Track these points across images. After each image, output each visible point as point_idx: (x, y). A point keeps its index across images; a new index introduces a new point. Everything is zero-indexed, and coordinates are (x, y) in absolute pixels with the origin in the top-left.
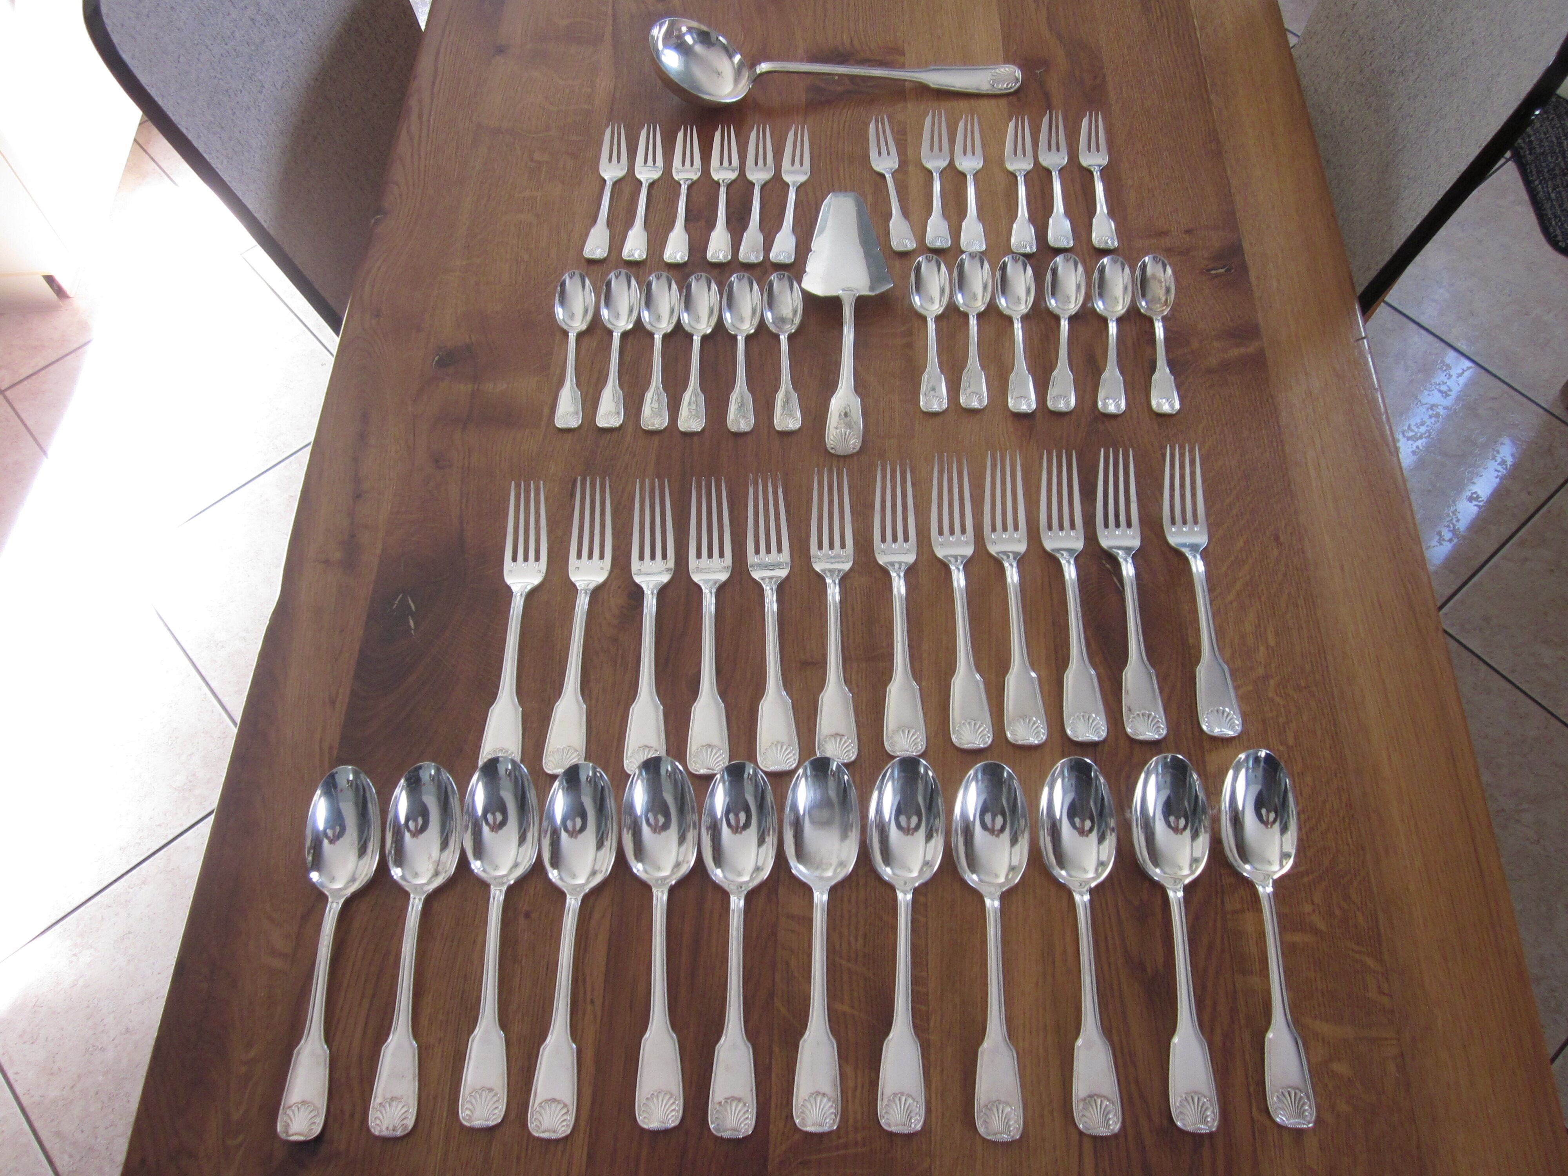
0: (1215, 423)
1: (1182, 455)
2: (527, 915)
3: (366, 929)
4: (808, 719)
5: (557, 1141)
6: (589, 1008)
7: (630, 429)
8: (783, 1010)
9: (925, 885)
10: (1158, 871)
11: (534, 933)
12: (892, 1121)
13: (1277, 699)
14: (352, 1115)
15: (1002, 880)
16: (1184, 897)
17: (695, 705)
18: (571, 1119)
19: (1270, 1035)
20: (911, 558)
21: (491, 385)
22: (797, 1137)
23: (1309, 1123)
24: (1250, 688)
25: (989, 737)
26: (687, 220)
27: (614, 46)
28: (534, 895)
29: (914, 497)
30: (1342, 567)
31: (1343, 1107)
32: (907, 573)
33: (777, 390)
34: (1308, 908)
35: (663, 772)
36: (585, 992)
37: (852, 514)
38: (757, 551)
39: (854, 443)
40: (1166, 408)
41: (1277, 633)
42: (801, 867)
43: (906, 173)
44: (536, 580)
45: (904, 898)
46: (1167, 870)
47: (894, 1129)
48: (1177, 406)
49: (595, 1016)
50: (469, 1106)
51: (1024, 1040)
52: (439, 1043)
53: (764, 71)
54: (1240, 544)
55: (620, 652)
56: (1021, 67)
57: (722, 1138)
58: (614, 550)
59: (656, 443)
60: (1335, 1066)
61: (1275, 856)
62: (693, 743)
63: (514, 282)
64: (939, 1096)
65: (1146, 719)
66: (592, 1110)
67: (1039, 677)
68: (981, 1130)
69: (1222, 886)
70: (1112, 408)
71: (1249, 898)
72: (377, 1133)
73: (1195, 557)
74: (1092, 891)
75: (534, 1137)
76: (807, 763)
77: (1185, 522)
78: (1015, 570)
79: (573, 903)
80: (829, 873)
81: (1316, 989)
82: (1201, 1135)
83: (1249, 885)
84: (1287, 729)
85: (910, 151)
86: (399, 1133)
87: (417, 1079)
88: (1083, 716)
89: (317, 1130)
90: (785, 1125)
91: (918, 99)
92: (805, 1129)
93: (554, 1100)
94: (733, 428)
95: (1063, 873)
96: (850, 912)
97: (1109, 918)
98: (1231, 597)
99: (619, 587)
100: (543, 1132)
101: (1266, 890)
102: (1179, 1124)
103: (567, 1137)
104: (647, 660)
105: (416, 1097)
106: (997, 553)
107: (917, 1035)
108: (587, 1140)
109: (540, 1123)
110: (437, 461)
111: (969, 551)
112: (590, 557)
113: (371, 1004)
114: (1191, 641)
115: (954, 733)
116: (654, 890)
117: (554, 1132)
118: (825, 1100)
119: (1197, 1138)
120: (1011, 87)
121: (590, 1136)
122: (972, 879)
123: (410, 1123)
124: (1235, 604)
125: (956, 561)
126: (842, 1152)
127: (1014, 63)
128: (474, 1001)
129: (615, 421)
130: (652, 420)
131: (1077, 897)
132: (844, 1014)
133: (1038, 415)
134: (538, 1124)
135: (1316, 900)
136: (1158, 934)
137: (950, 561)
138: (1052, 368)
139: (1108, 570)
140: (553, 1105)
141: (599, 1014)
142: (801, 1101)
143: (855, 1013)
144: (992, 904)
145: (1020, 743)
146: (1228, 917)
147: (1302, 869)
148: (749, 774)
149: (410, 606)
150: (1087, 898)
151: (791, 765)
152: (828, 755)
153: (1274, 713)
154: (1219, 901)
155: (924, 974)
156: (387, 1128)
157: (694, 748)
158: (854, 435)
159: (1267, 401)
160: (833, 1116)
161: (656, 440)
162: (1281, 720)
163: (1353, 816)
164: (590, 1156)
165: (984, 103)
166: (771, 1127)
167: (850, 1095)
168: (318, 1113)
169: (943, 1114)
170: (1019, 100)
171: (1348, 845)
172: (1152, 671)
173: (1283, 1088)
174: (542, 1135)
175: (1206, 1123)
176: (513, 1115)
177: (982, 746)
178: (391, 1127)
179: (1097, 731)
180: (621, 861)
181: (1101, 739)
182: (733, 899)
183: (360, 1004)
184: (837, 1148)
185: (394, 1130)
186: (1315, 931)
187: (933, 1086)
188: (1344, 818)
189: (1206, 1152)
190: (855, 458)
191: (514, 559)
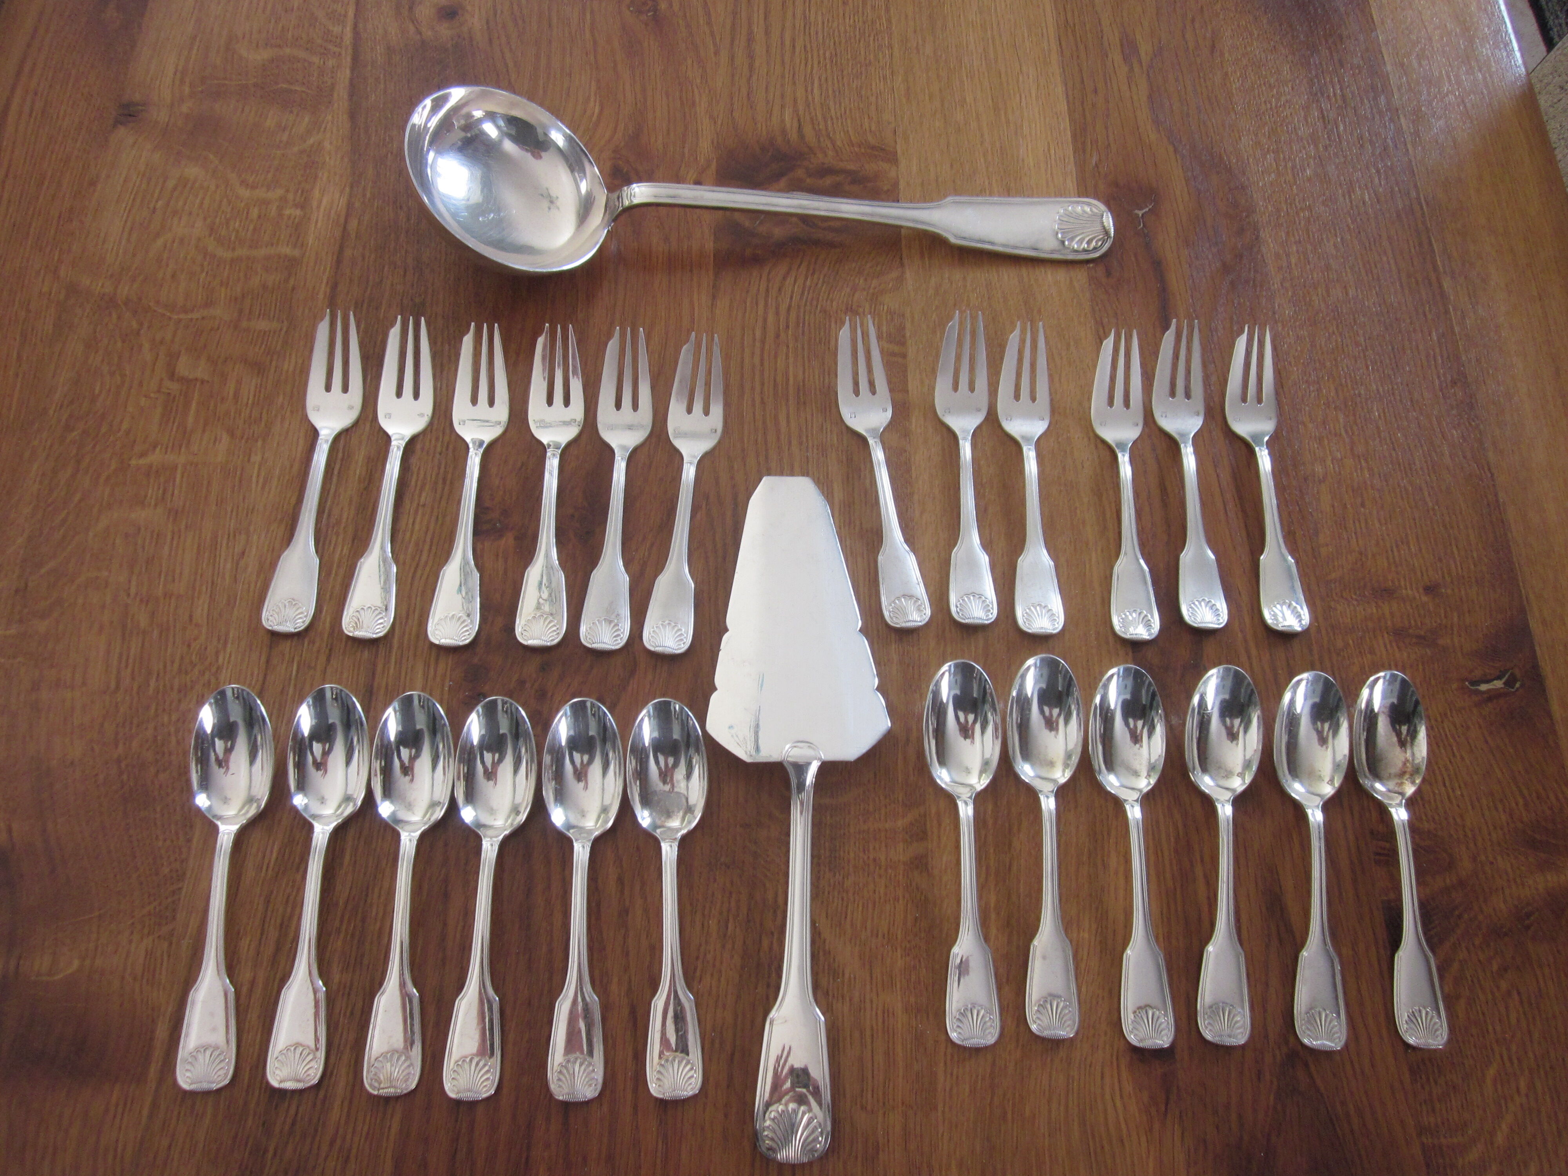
0: (1516, 1063)
7: (341, 1088)
21: (47, 958)
26: (476, 532)
27: (353, 116)
39: (812, 1140)
40: (1425, 1035)
43: (906, 434)
48: (1444, 1027)
53: (636, 201)
56: (1110, 202)
59: (393, 1129)
63: (113, 685)
85: (913, 385)
91: (922, 256)
94: (560, 1093)
120: (1095, 249)
127: (1096, 197)
129: (307, 1072)
130: (387, 1068)
133: (1181, 1054)
161: (393, 1123)
165: (1049, 277)
170: (1108, 274)
190: (816, 1175)
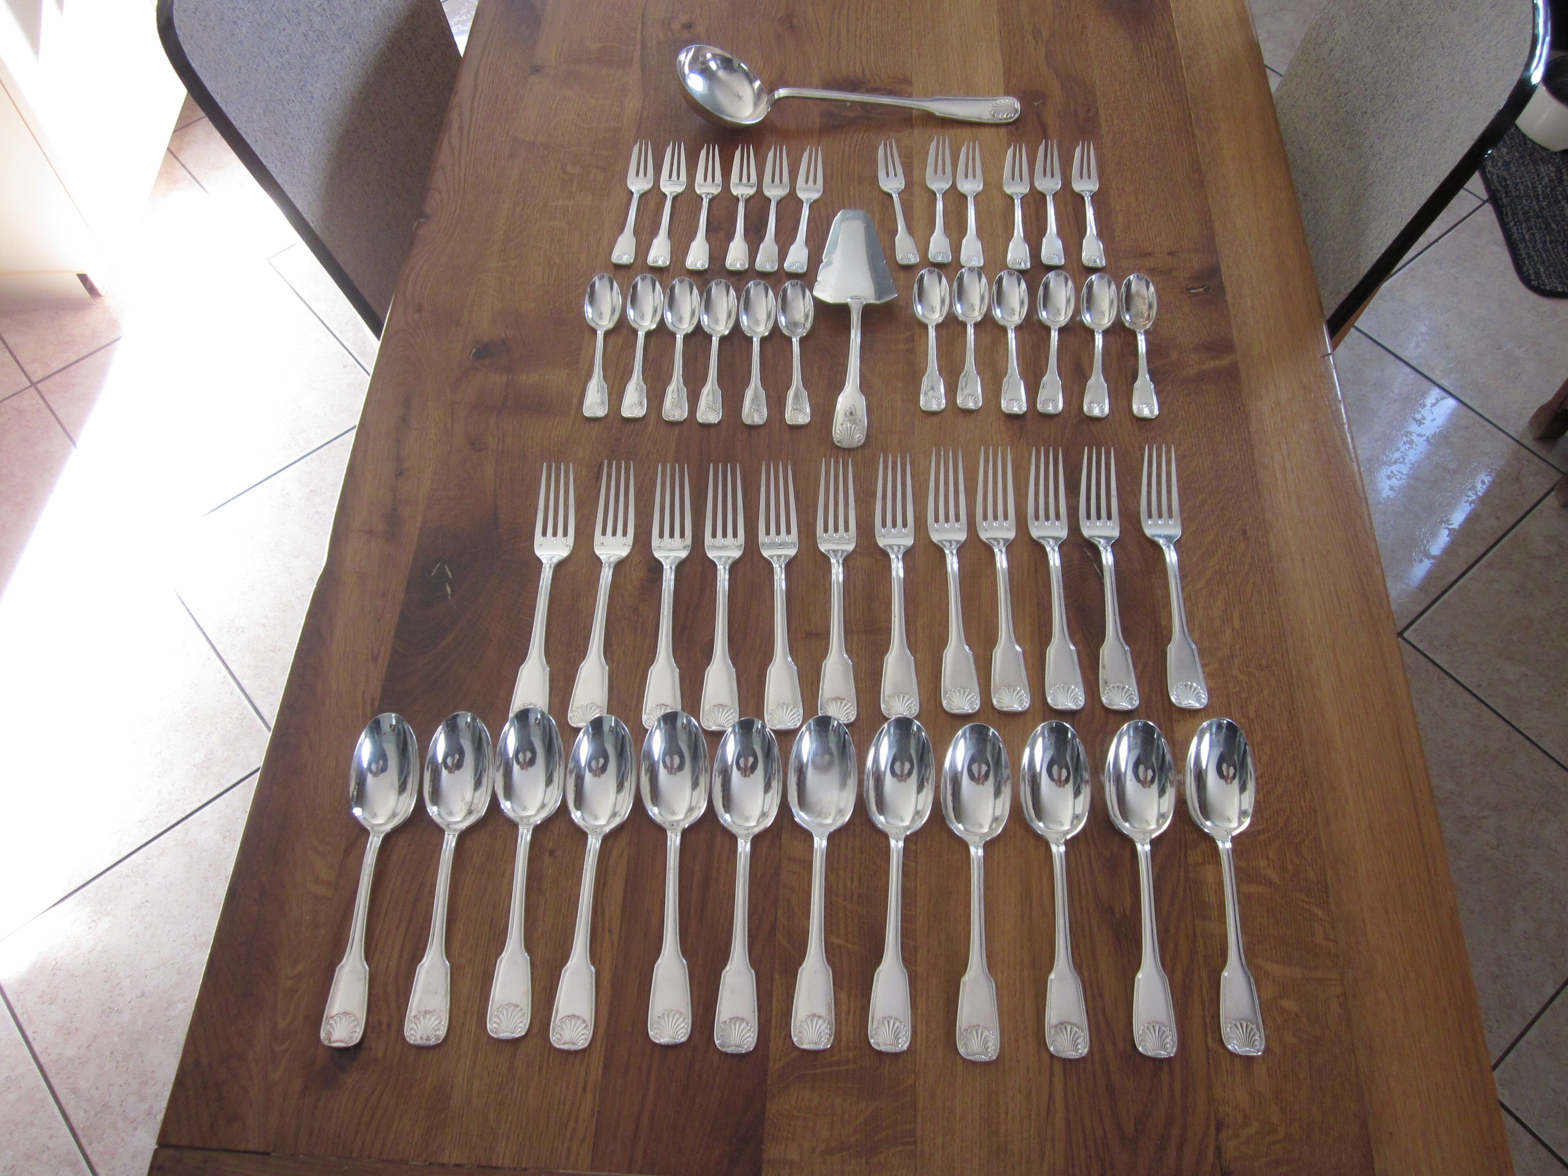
0: (1191, 427)
1: (1159, 456)
2: (552, 853)
3: (403, 862)
4: (812, 683)
5: (576, 1053)
6: (607, 935)
7: (652, 419)
8: (784, 942)
9: (915, 834)
10: (1127, 825)
11: (557, 869)
12: (881, 1040)
13: (1241, 677)
14: (389, 1026)
15: (986, 830)
16: (1151, 851)
17: (709, 668)
18: (589, 1033)
19: (1225, 974)
20: (909, 542)
21: (524, 377)
22: (794, 1054)
23: (1258, 1051)
24: (1216, 666)
25: (976, 704)
26: (708, 231)
27: (643, 69)
28: (558, 835)
29: (913, 487)
30: (1303, 560)
31: (1290, 1039)
32: (905, 555)
33: (788, 388)
34: (1263, 863)
35: (679, 724)
36: (603, 922)
37: (856, 501)
38: (768, 532)
39: (859, 437)
40: (1146, 413)
41: (1242, 618)
42: (803, 814)
43: (912, 194)
44: (564, 553)
45: (896, 845)
46: (1136, 825)
47: (882, 1048)
48: (1156, 412)
50: (496, 1020)
51: (1002, 973)
52: (470, 963)
53: (781, 96)
54: (1210, 537)
55: (640, 620)
56: (1020, 99)
57: (726, 1054)
58: (636, 528)
59: (677, 432)
60: (1285, 1003)
61: (1234, 813)
62: (706, 703)
63: (546, 283)
64: (924, 1023)
65: (1120, 690)
66: (608, 1026)
67: (1024, 652)
68: (962, 1051)
69: (1186, 841)
70: (1096, 412)
71: (1210, 853)
72: (412, 1042)
73: (1169, 547)
74: (1067, 843)
75: (556, 1048)
76: (811, 721)
77: (1160, 516)
78: (1004, 557)
79: (594, 843)
80: (829, 821)
81: (1269, 934)
82: (1161, 1060)
83: (1210, 840)
84: (1249, 703)
85: (916, 173)
86: (432, 1042)
87: (449, 995)
88: (1063, 687)
89: (357, 1038)
90: (784, 1045)
91: (923, 125)
92: (802, 1047)
93: (574, 1016)
94: (748, 422)
95: (1041, 824)
96: (846, 856)
97: (1083, 866)
98: (1200, 585)
99: (640, 562)
100: (563, 1044)
101: (1225, 846)
102: (1140, 1049)
103: (584, 1050)
104: (665, 627)
105: (448, 1011)
106: (987, 539)
107: (906, 967)
108: (603, 1053)
109: (561, 1035)
110: (474, 445)
111: (962, 537)
112: (614, 533)
114: (1163, 623)
115: (945, 698)
116: (669, 833)
117: (573, 1045)
118: (821, 1022)
119: (1157, 1063)
120: (1011, 118)
121: (606, 1050)
122: (958, 828)
123: (442, 1033)
124: (1204, 591)
125: (951, 546)
126: (835, 1068)
127: (1014, 96)
128: (502, 927)
129: (639, 412)
130: (673, 412)
131: (1054, 848)
132: (840, 947)
133: (1029, 416)
134: (559, 1037)
135: (1270, 856)
136: (1126, 882)
137: (945, 546)
138: (1042, 374)
139: (1089, 557)
140: (573, 1021)
141: (616, 942)
142: (798, 1023)
143: (850, 946)
144: (977, 852)
145: (1005, 709)
146: (1191, 868)
147: (1259, 828)
148: (758, 728)
149: (447, 574)
150: (1062, 849)
151: (795, 725)
152: (830, 714)
153: (1238, 689)
154: (1182, 856)
155: (914, 913)
156: (421, 1038)
157: (707, 708)
158: (858, 430)
159: (1239, 409)
160: (827, 1036)
161: (677, 430)
162: (1244, 695)
163: (1306, 782)
164: (606, 1067)
165: (986, 131)
166: (769, 1045)
167: (843, 1018)
168: (358, 1024)
169: (927, 1037)
170: (1017, 129)
171: (1302, 808)
172: (1127, 648)
173: (1236, 1020)
174: (562, 1047)
175: (1165, 1049)
176: (535, 1030)
177: (970, 711)
178: (424, 1037)
179: (1076, 702)
180: (638, 805)
181: (1079, 708)
182: (740, 842)
183: (397, 928)
184: (831, 1064)
185: (427, 1040)
186: (1270, 883)
187: (919, 1011)
188: (1298, 784)
189: (1165, 1076)
190: (859, 452)
191: (544, 534)
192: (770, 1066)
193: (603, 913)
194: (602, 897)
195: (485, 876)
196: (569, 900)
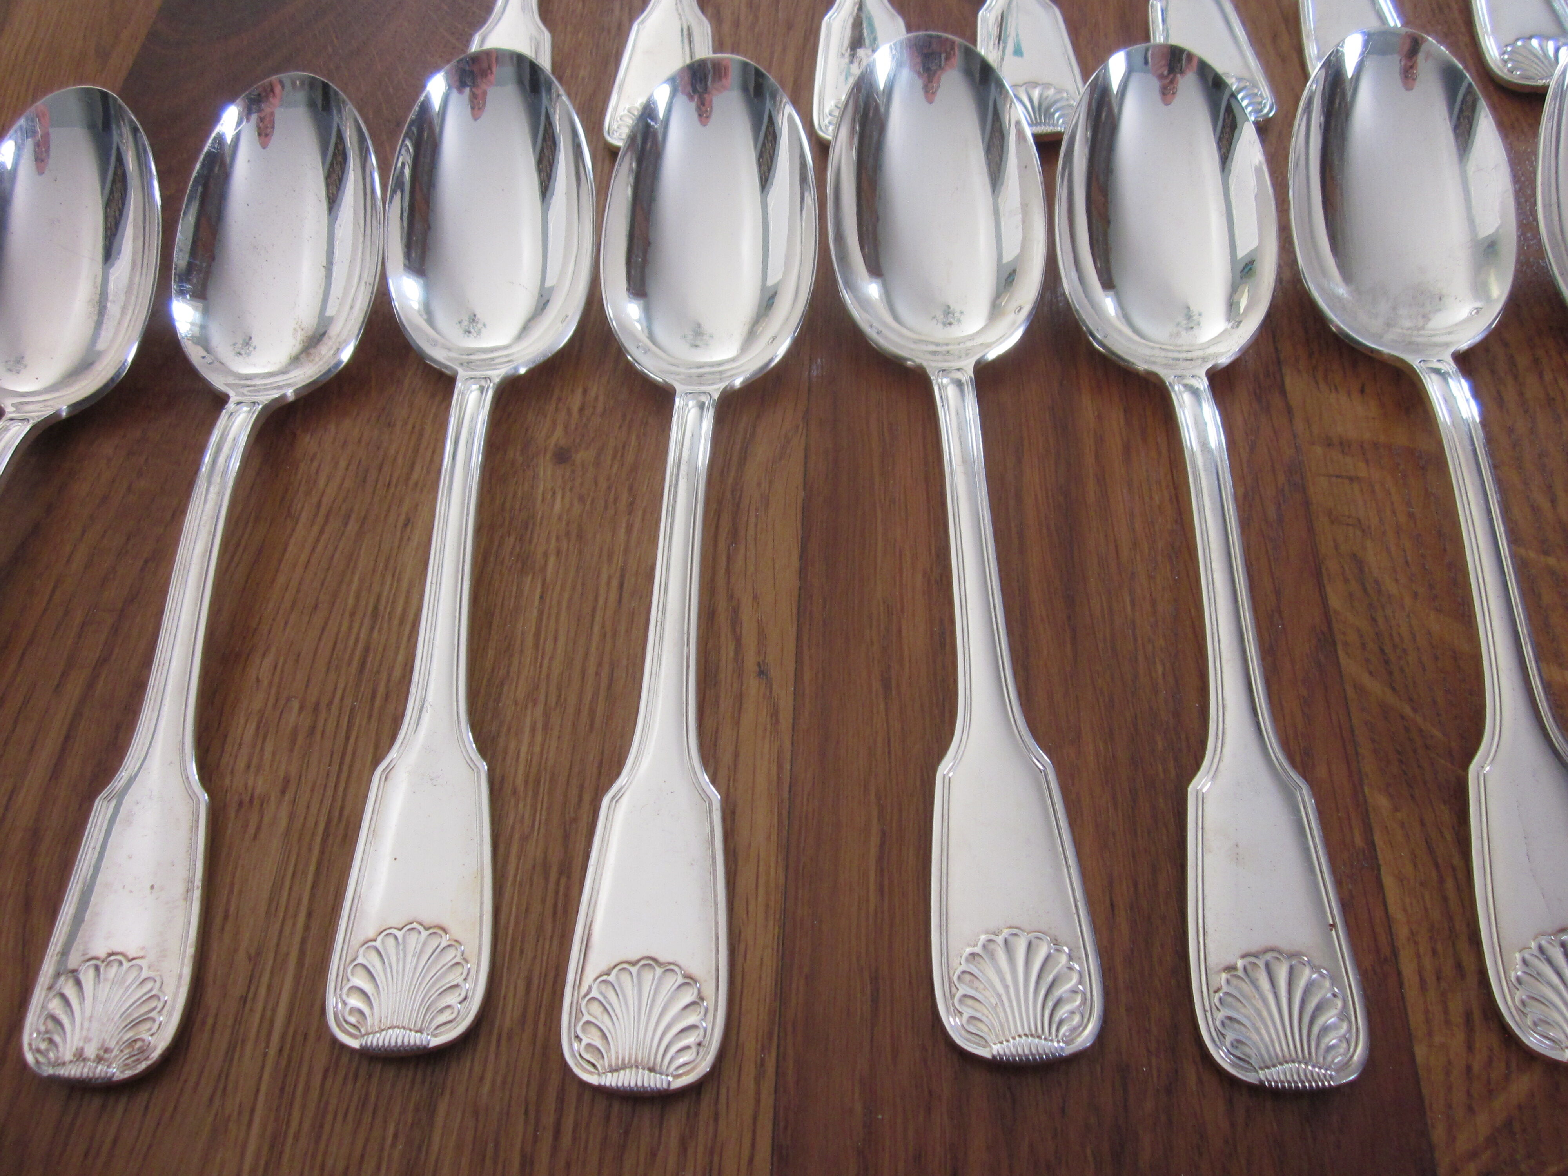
2: (562, 457)
3: (105, 499)
5: (661, 1100)
6: (753, 685)
8: (1375, 687)
11: (582, 499)
18: (711, 1024)
28: (582, 409)
36: (738, 646)
49: (775, 714)
50: (359, 980)
52: (282, 794)
57: (1258, 1091)
66: (781, 994)
72: (47, 1069)
80: (1448, 316)
86: (117, 1071)
87: (197, 894)
92: (1555, 1054)
93: (651, 962)
100: (614, 1070)
105: (191, 951)
108: (768, 1101)
109: (604, 1035)
113: (91, 685)
116: (936, 383)
117: (652, 1070)
121: (778, 1088)
123: (161, 1035)
128: (397, 673)
134: (598, 1042)
140: (648, 976)
141: (786, 703)
142: (1512, 959)
156: (80, 1056)
166: (1420, 1051)
174: (610, 1080)
176: (507, 1013)
178: (91, 1051)
180: (827, 304)
183: (58, 689)
185: (99, 1059)
192: (1439, 1134)
193: (735, 621)
194: (728, 571)
195: (353, 527)
196: (621, 586)
